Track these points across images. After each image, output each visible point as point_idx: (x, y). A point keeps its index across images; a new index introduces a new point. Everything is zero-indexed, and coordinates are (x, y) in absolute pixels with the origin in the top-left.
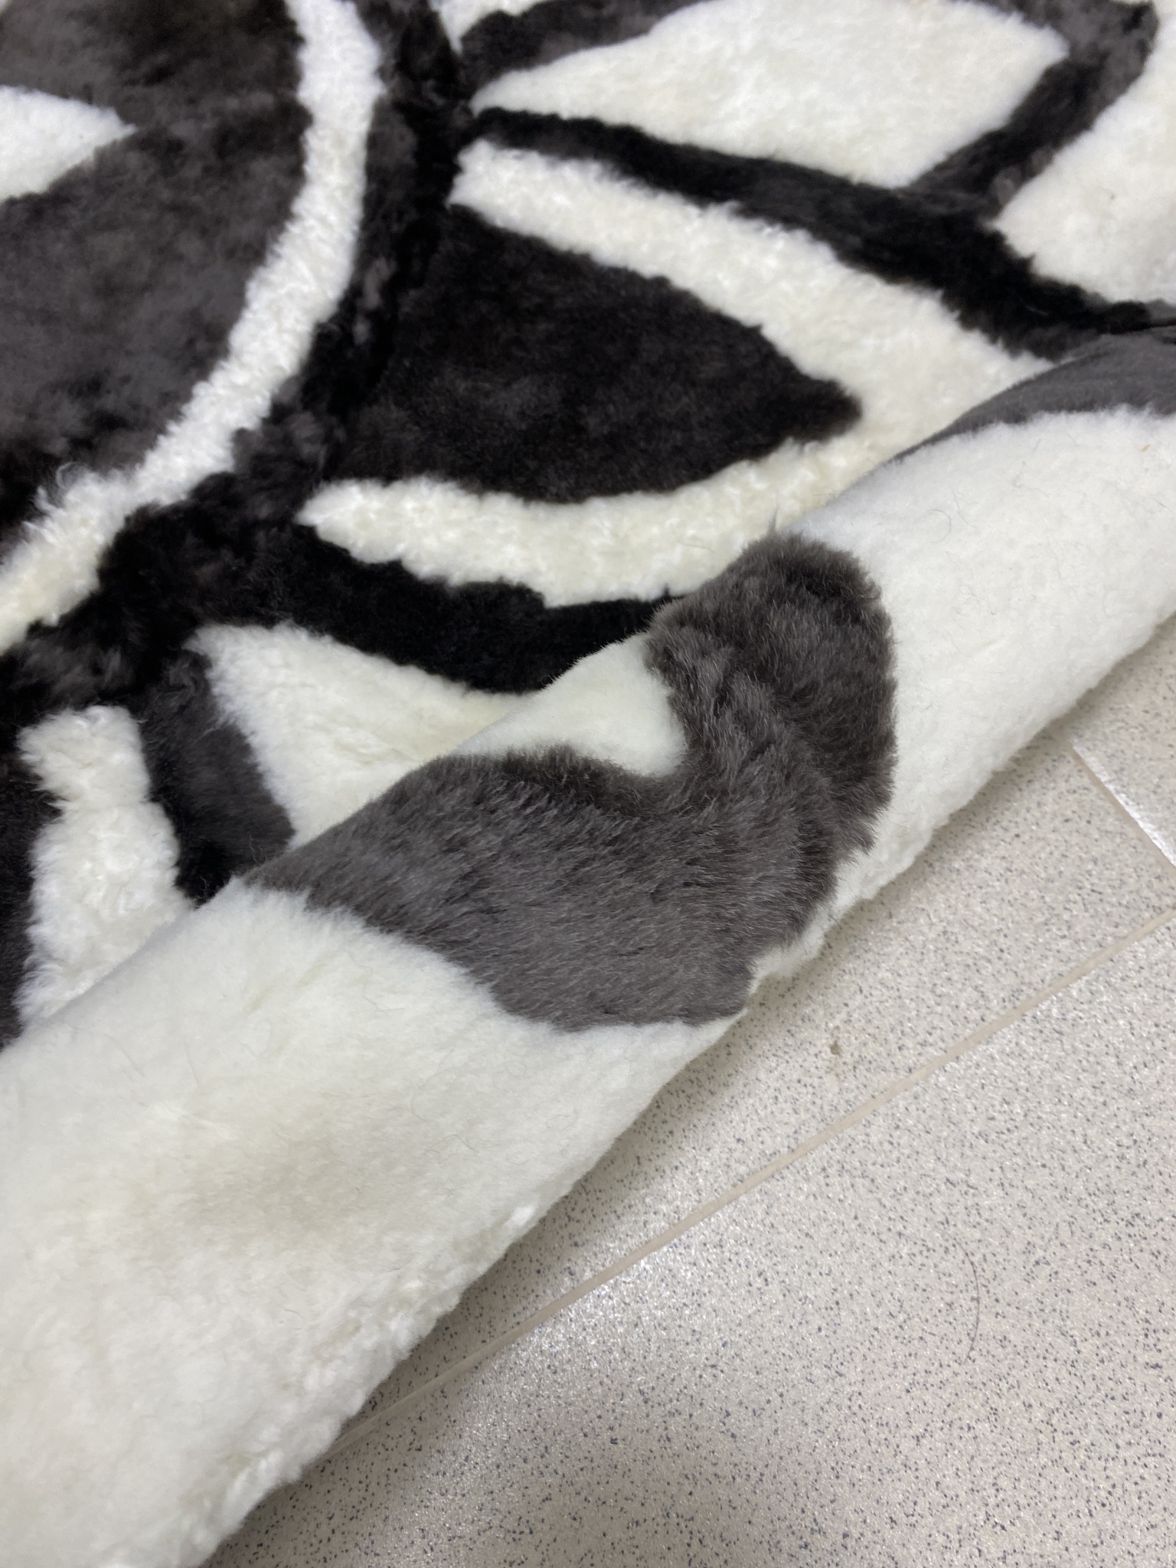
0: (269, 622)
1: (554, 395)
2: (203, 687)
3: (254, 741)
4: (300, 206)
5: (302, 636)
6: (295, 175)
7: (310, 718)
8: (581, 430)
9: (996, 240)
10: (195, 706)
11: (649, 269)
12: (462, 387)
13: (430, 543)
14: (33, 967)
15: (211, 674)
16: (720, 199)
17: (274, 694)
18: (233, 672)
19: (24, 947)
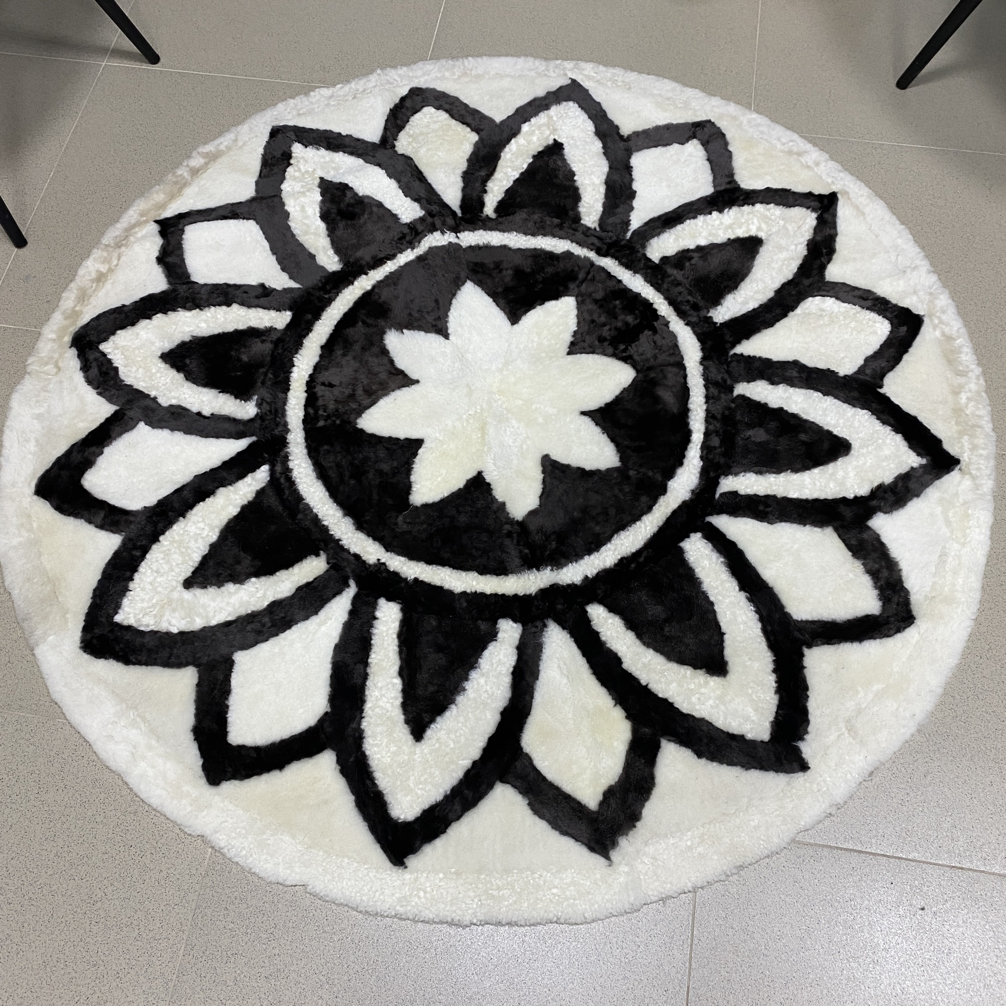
0: (564, 628)
1: (663, 616)
2: (542, 631)
3: (544, 651)
4: (645, 518)
5: (568, 636)
6: (649, 509)
7: (558, 655)
8: (662, 629)
9: (802, 655)
10: (538, 634)
11: (712, 599)
12: (644, 598)
13: (609, 633)
14: (476, 668)
15: (545, 629)
16: (746, 591)
17: (554, 644)
18: (549, 633)
19: (476, 662)
